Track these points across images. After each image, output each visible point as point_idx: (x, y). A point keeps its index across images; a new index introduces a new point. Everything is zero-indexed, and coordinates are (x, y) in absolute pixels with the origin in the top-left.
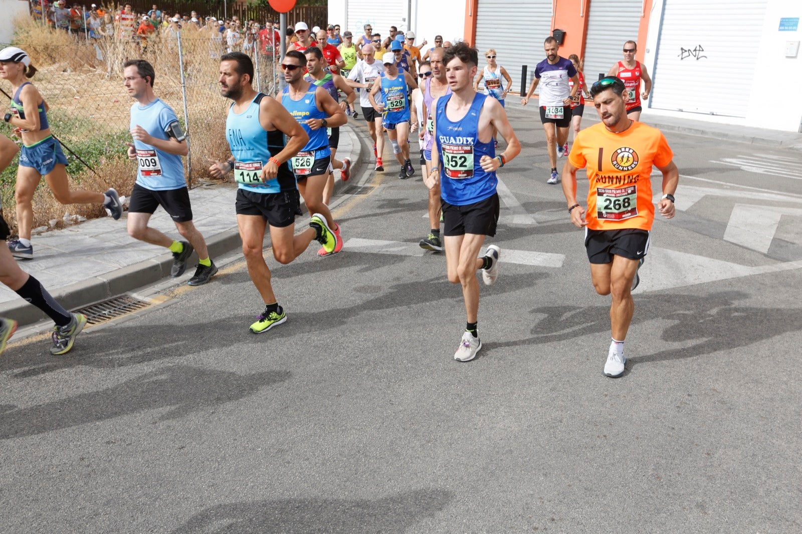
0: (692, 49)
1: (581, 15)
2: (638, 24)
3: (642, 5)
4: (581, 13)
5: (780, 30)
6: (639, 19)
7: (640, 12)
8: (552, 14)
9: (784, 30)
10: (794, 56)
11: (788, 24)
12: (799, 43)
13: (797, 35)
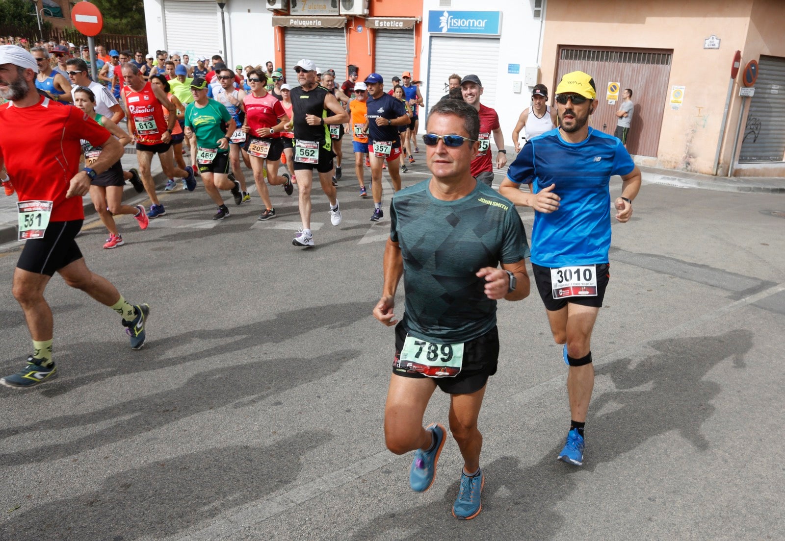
2: (412, 63)
3: (414, 48)
4: (369, 53)
5: (509, 73)
6: (413, 59)
7: (413, 54)
8: (346, 53)
9: (511, 71)
10: (519, 91)
11: (513, 68)
12: (521, 82)
13: (520, 77)
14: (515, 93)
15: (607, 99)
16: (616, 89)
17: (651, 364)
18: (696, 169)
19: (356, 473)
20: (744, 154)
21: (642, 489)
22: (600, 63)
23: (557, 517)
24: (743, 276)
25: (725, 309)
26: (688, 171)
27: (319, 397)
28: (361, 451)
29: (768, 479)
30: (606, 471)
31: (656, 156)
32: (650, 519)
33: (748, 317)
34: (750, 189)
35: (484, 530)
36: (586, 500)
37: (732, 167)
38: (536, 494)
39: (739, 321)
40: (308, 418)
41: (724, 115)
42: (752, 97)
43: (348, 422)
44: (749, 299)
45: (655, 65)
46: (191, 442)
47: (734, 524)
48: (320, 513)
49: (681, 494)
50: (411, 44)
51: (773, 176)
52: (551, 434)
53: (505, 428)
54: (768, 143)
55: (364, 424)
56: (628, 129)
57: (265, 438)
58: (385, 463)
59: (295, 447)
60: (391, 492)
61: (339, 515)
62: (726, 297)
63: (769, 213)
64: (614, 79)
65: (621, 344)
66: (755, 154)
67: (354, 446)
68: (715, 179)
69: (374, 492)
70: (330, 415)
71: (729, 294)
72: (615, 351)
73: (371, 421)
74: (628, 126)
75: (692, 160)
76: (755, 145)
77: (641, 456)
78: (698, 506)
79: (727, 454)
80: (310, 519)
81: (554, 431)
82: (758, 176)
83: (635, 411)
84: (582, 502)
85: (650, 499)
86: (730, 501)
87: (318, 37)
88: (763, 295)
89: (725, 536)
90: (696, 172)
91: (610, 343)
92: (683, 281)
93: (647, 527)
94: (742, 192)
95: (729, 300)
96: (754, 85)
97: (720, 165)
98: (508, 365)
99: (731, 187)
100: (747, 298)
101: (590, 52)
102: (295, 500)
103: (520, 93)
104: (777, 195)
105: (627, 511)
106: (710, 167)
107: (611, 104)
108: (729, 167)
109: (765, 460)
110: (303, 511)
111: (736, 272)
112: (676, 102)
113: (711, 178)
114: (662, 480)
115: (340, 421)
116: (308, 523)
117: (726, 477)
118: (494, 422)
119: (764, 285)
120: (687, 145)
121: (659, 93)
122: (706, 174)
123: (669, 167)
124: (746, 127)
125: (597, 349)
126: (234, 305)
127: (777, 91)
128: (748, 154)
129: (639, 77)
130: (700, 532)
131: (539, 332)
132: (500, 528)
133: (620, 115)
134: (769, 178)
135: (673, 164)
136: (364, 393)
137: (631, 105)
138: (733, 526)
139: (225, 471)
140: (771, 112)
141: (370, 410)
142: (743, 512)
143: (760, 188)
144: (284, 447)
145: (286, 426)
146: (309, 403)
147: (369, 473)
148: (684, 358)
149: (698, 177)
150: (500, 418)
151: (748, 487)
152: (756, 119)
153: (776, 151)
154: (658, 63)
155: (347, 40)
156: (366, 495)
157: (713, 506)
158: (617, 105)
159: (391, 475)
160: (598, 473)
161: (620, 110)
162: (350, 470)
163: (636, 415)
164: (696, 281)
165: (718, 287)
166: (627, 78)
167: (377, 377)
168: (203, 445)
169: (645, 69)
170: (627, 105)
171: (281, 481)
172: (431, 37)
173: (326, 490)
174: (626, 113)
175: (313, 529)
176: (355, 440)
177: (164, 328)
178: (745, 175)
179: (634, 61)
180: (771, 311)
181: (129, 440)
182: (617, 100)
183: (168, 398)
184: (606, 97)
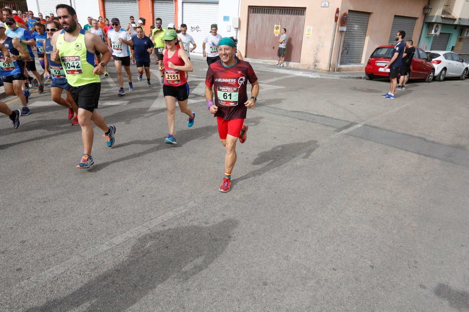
0: (195, 27)
1: (150, 12)
2: (174, 16)
3: (174, 8)
4: (150, 11)
5: (224, 21)
6: (174, 14)
7: (174, 11)
8: (138, 11)
9: (225, 21)
10: (230, 30)
11: (226, 18)
12: (231, 26)
13: (230, 23)
14: (228, 31)
15: (274, 33)
16: (278, 28)
17: (297, 165)
18: (319, 68)
19: (148, 227)
20: (342, 60)
21: (292, 226)
22: (270, 15)
23: (250, 243)
24: (342, 120)
25: (333, 136)
26: (315, 69)
27: (128, 190)
28: (150, 216)
29: (352, 217)
30: (274, 218)
31: (300, 62)
32: (296, 241)
33: (344, 140)
34: (345, 78)
35: (214, 251)
36: (264, 233)
37: (337, 67)
38: (240, 232)
39: (340, 142)
40: (122, 201)
41: (332, 41)
42: (345, 31)
43: (143, 202)
44: (345, 131)
45: (298, 16)
46: (59, 217)
47: (336, 240)
48: (129, 248)
49: (311, 227)
50: (172, 6)
51: (356, 71)
52: (247, 202)
53: (224, 200)
54: (354, 54)
55: (152, 202)
56: (285, 48)
57: (99, 212)
58: (162, 221)
59: (115, 216)
60: (167, 236)
61: (139, 249)
62: (333, 131)
63: (355, 89)
64: (277, 23)
65: (282, 156)
66: (348, 60)
67: (146, 214)
68: (329, 73)
69: (157, 236)
70: (134, 199)
71: (335, 129)
72: (279, 159)
73: (155, 201)
74: (285, 47)
75: (317, 64)
76: (347, 55)
78: (319, 232)
79: (333, 207)
80: (124, 252)
82: (349, 71)
83: (289, 189)
84: (263, 234)
85: (296, 231)
86: (334, 229)
87: (122, 3)
88: (351, 129)
89: (332, 246)
90: (319, 70)
91: (277, 156)
92: (312, 124)
93: (295, 244)
94: (341, 79)
95: (335, 132)
96: (346, 25)
97: (331, 66)
99: (336, 77)
100: (344, 131)
101: (264, 9)
102: (115, 243)
103: (230, 31)
104: (358, 80)
105: (284, 237)
106: (326, 67)
107: (276, 36)
108: (335, 67)
109: (351, 209)
110: (120, 248)
111: (338, 118)
112: (308, 34)
113: (327, 73)
114: (302, 221)
115: (139, 201)
116: (122, 254)
117: (333, 218)
118: (218, 198)
119: (352, 124)
120: (314, 56)
121: (300, 30)
122: (324, 70)
123: (306, 67)
124: (343, 46)
126: (81, 145)
127: (357, 28)
128: (344, 60)
129: (289, 22)
130: (320, 245)
131: (241, 152)
132: (221, 250)
133: (281, 42)
134: (355, 72)
135: (308, 66)
136: (151, 187)
137: (286, 37)
138: (335, 241)
139: (78, 231)
140: (355, 39)
141: (154, 195)
142: (340, 234)
143: (351, 77)
144: (109, 216)
145: (110, 206)
146: (123, 194)
147: (154, 227)
148: (313, 161)
149: (321, 72)
151: (343, 222)
152: (347, 42)
153: (358, 58)
154: (299, 15)
155: (138, 4)
156: (153, 238)
157: (326, 232)
158: (279, 36)
159: (166, 227)
160: (270, 220)
161: (280, 40)
162: (144, 226)
163: (289, 190)
164: (319, 123)
165: (330, 126)
166: (284, 23)
167: (158, 179)
168: (66, 218)
169: (293, 18)
170: (284, 37)
171: (108, 234)
172: (183, 2)
173: (132, 237)
174: (284, 41)
175: (125, 257)
176: (147, 211)
177: (43, 159)
178: (343, 71)
179: (287, 14)
180: (355, 136)
181: (24, 218)
182: (279, 34)
183: (46, 195)
184: (273, 33)
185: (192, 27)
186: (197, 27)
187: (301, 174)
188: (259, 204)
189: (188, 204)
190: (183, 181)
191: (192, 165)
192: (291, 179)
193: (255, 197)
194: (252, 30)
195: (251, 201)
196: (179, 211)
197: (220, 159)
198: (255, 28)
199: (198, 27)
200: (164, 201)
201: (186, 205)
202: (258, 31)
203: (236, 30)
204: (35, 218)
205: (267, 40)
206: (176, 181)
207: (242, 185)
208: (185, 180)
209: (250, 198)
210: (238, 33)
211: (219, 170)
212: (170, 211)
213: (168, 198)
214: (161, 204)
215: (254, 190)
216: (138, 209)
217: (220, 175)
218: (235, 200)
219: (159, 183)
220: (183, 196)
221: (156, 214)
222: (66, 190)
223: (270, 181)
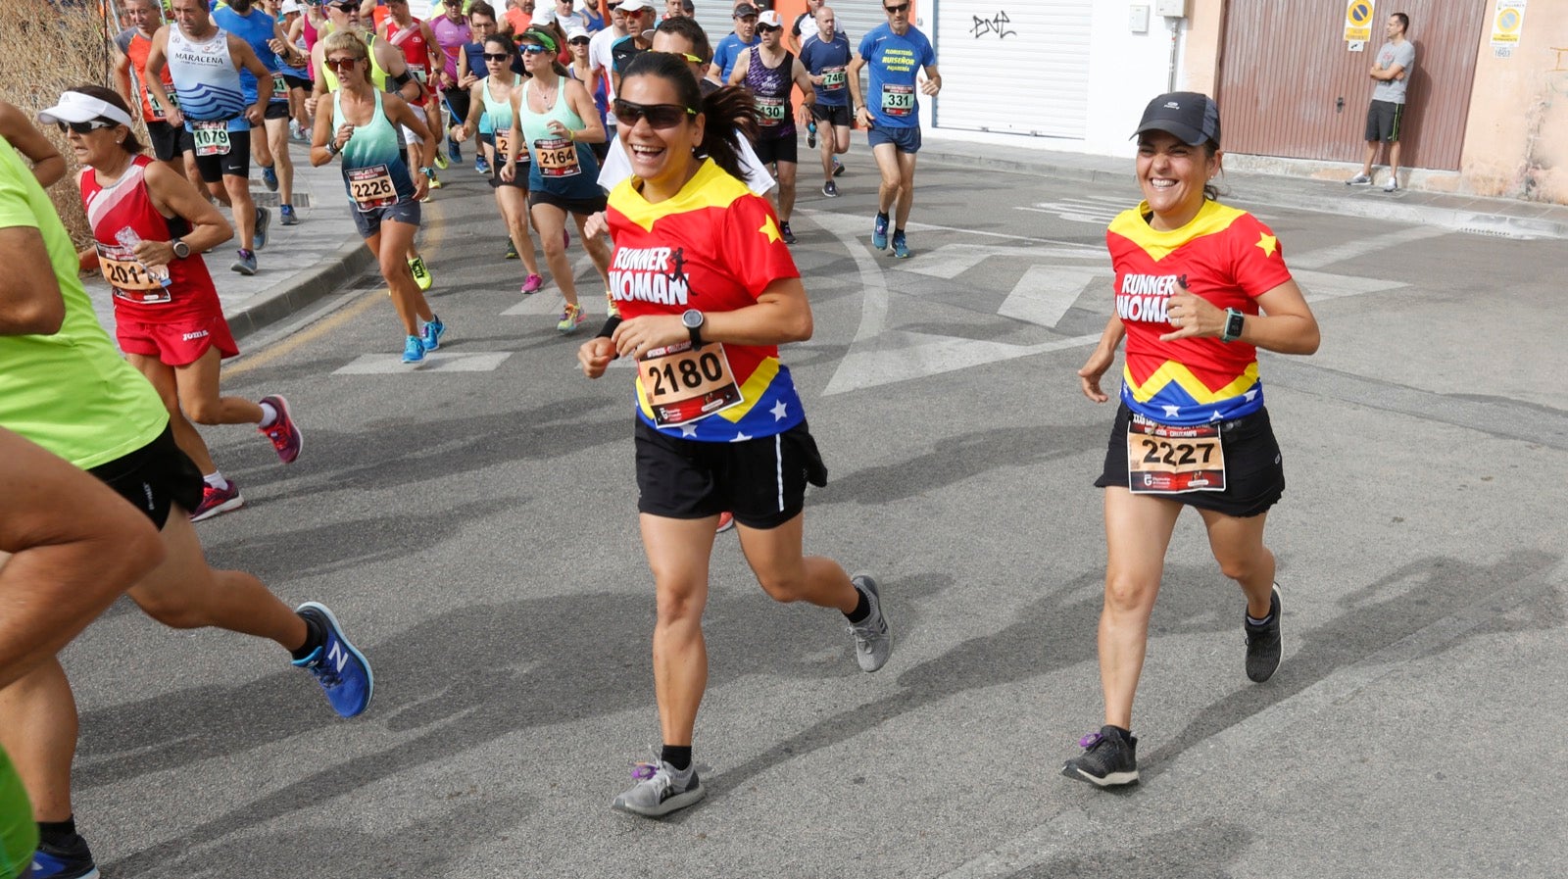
0: (992, 19)
10: (1144, 30)
12: (1149, 8)
14: (1135, 33)
15: (1345, 38)
16: (1365, 13)
26: (1530, 199)
28: (901, 873)
31: (1459, 168)
40: (772, 801)
43: (862, 807)
46: (521, 866)
52: (1319, 819)
53: (1214, 807)
55: (900, 809)
56: (1402, 106)
59: (753, 869)
65: (1443, 605)
70: (820, 790)
72: (1432, 621)
73: (915, 802)
74: (1401, 100)
75: (1540, 174)
77: (1526, 861)
81: (1324, 810)
83: (1499, 758)
90: (1550, 201)
91: (1417, 602)
92: (1558, 454)
98: (1199, 663)
103: (1145, 33)
107: (1355, 49)
112: (1506, 38)
115: (844, 804)
118: (1188, 794)
120: (1529, 140)
123: (1487, 192)
125: (1391, 618)
126: (569, 546)
133: (1385, 75)
135: (1497, 185)
137: (1406, 54)
141: (906, 776)
144: (729, 869)
145: (725, 821)
150: (1202, 786)
163: (1502, 767)
170: (1397, 52)
174: (1402, 70)
176: (885, 847)
181: (386, 865)
182: (1369, 40)
183: (455, 766)
184: (1342, 37)
185: (975, 18)
186: (1000, 17)
187: (1544, 693)
188: (1376, 826)
189: (1059, 819)
190: (1022, 714)
191: (1051, 642)
192: (1499, 717)
193: (1350, 797)
194: (1247, 24)
195: (1334, 814)
196: (1022, 850)
197: (1168, 614)
198: (1258, 15)
199: (1002, 19)
200: (952, 805)
201: (1051, 824)
202: (1273, 29)
203: (1174, 24)
204: (426, 864)
205: (1310, 72)
206: (993, 714)
207: (1284, 740)
208: (1030, 708)
209: (1329, 798)
210: (1183, 40)
211: (1170, 668)
212: (987, 851)
213: (968, 790)
214: (942, 820)
215: (1343, 760)
216: (845, 839)
217: (1178, 689)
218: (1265, 808)
219: (917, 720)
220: (1031, 784)
221: (926, 865)
222: (532, 747)
223: (1407, 719)
